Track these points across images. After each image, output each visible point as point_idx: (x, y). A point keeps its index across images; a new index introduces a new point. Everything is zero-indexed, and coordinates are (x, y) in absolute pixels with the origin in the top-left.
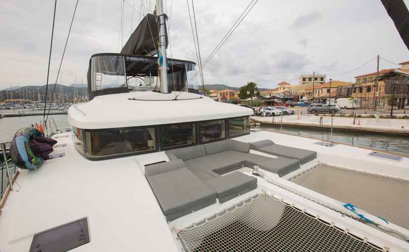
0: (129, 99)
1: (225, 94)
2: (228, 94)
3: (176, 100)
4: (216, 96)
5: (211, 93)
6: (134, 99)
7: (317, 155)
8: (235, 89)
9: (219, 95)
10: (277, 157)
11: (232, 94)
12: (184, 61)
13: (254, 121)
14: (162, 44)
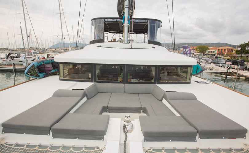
0: (97, 46)
1: (223, 51)
2: (226, 50)
3: (131, 48)
4: (214, 52)
5: (209, 49)
6: (101, 46)
7: (247, 135)
8: (235, 46)
9: (217, 51)
10: (180, 116)
11: (230, 51)
12: (148, 19)
13: (239, 74)
14: (126, 7)
